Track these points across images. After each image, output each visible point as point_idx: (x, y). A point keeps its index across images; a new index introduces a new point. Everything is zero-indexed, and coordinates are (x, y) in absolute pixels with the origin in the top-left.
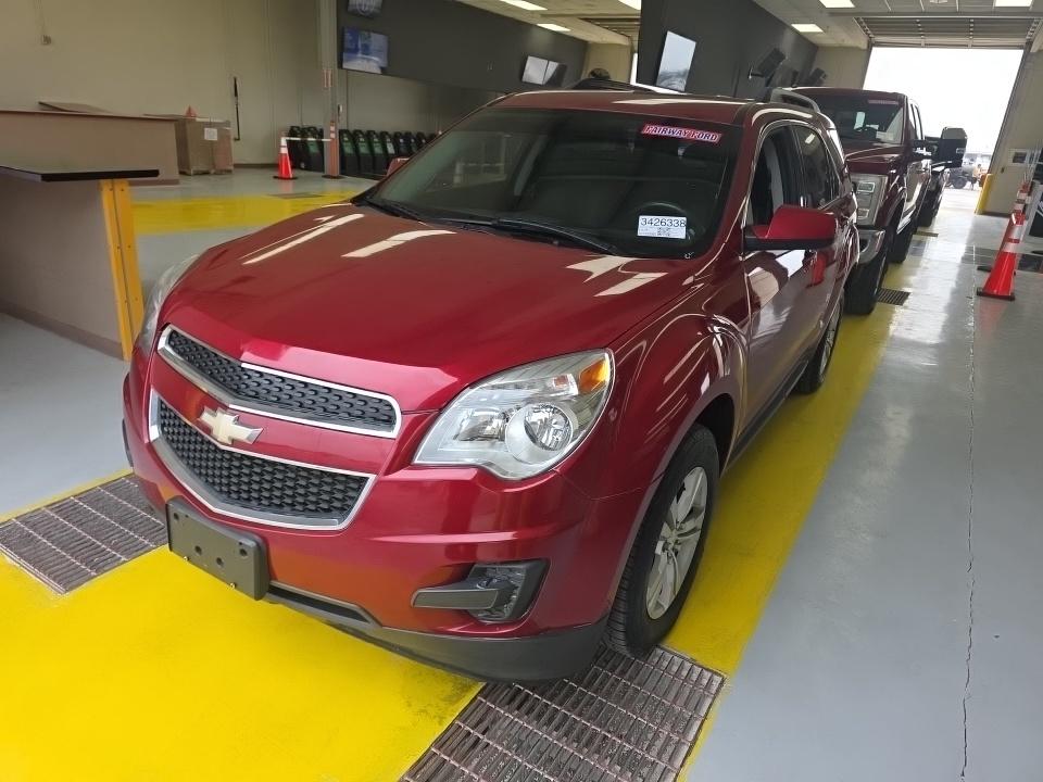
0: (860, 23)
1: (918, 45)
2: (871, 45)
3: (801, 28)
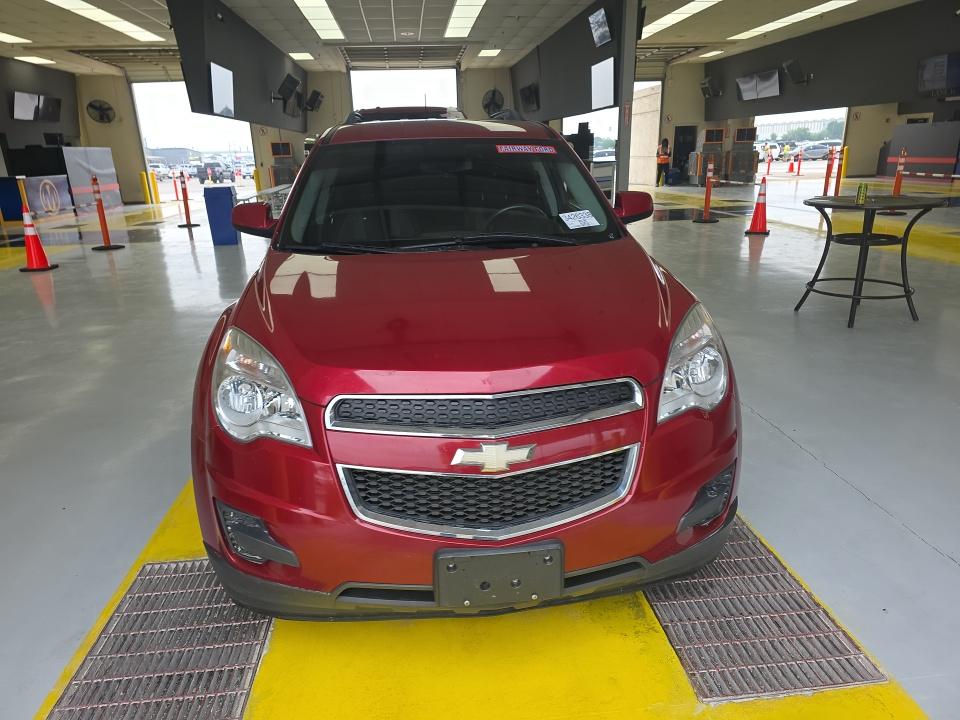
0: (342, 51)
1: (384, 68)
2: (349, 69)
3: (296, 56)
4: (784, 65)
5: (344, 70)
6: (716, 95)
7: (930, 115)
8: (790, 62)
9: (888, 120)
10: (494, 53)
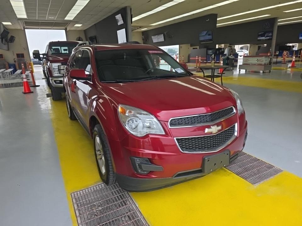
3: (4, 23)
4: (165, 33)
5: (23, 29)
6: (146, 41)
7: (198, 47)
8: (166, 32)
9: (189, 48)
10: (80, 25)
